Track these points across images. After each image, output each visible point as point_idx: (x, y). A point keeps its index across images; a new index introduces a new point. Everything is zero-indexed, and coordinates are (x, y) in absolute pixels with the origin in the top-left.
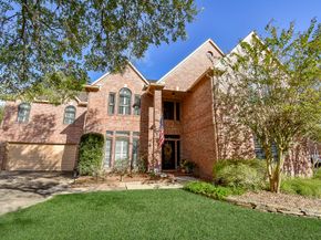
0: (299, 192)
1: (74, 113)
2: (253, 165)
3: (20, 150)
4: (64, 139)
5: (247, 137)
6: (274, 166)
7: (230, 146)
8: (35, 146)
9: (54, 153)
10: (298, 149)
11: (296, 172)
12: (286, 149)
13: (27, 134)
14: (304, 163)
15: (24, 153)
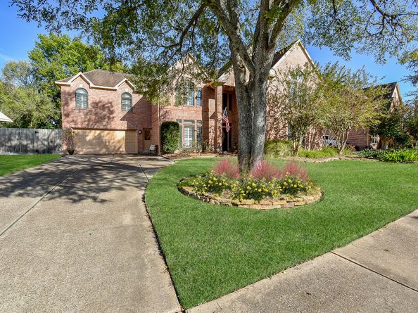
0: (307, 156)
1: (131, 100)
2: (286, 142)
3: (84, 136)
4: (124, 125)
5: (284, 127)
6: (297, 143)
7: (273, 132)
8: (98, 132)
9: (117, 139)
10: (315, 135)
11: (312, 149)
12: (304, 133)
13: (89, 120)
14: (318, 144)
15: (88, 138)
